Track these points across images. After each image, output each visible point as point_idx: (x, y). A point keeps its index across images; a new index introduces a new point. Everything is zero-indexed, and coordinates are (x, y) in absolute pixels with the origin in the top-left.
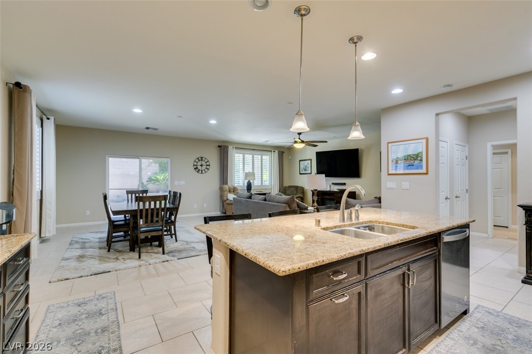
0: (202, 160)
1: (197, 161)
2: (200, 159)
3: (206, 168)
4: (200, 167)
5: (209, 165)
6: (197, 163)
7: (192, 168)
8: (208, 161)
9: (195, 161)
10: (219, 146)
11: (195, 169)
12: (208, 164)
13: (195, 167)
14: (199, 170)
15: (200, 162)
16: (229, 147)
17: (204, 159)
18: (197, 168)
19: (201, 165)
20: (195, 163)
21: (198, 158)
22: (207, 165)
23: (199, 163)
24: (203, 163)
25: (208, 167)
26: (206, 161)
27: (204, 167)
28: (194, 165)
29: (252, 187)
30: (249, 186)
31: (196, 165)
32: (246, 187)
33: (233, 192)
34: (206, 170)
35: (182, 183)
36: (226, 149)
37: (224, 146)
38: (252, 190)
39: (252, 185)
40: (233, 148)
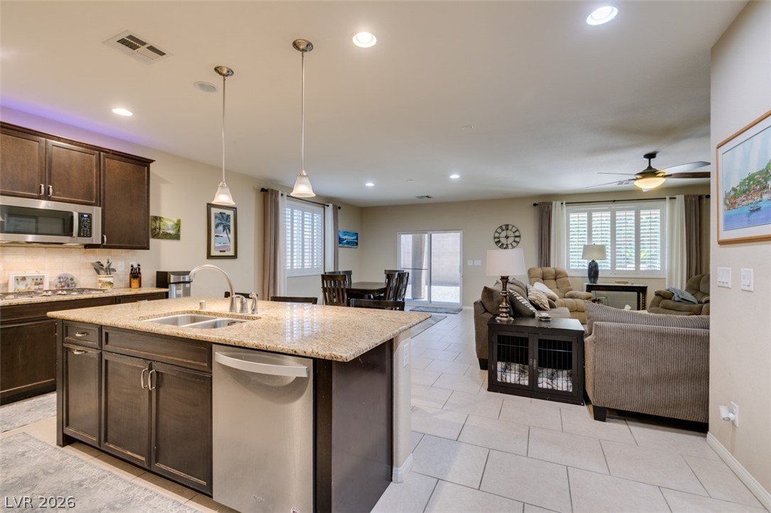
0: (508, 229)
1: (499, 230)
2: (504, 227)
3: (514, 241)
4: (503, 240)
5: (519, 236)
6: (500, 233)
7: (492, 242)
8: (518, 230)
9: (496, 232)
10: (535, 205)
11: (496, 243)
12: (517, 234)
13: (497, 240)
14: (503, 244)
15: (505, 231)
16: (554, 203)
17: (510, 227)
18: (499, 241)
19: (507, 237)
20: (497, 235)
21: (501, 227)
22: (516, 237)
23: (504, 234)
24: (510, 233)
25: (517, 239)
26: (514, 230)
27: (511, 240)
28: (495, 238)
29: (600, 273)
30: (593, 271)
31: (499, 238)
32: (587, 272)
33: (555, 279)
34: (514, 244)
35: (478, 263)
36: (548, 207)
37: (543, 203)
38: (599, 279)
39: (599, 268)
40: (562, 203)
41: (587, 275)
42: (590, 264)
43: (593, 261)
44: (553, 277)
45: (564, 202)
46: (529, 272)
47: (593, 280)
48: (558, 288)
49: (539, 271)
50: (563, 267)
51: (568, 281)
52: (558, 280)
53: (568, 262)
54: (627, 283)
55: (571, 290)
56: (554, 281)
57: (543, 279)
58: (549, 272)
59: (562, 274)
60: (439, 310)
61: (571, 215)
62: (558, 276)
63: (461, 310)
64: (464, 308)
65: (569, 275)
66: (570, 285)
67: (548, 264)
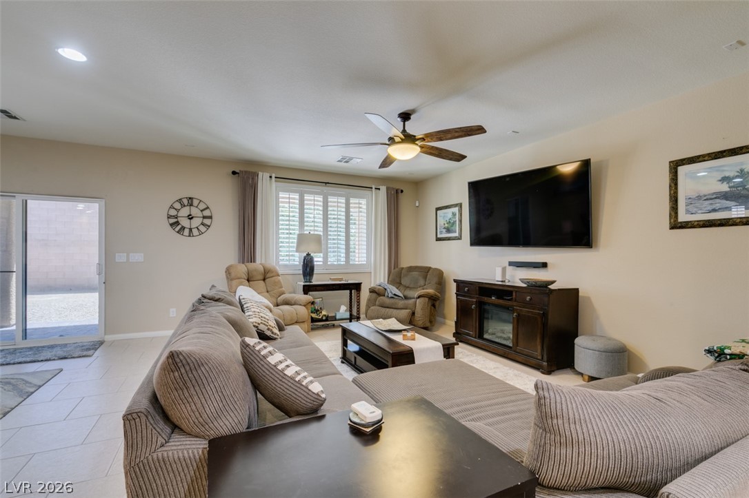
0: (191, 205)
1: (177, 206)
2: (185, 202)
3: (203, 224)
4: (185, 222)
5: (210, 217)
6: (178, 210)
7: (165, 223)
8: (208, 208)
9: (172, 207)
10: (234, 173)
11: (172, 225)
12: (207, 213)
13: (172, 221)
14: (183, 228)
15: (186, 208)
16: (260, 174)
17: (195, 202)
18: (177, 223)
19: (190, 217)
20: (173, 212)
21: (180, 201)
22: (204, 217)
23: (185, 212)
24: (195, 211)
25: (207, 221)
26: (202, 206)
27: (196, 222)
28: (169, 217)
29: (315, 268)
30: (308, 267)
31: (176, 217)
32: (301, 268)
33: (264, 280)
34: (202, 229)
35: (137, 257)
36: (253, 179)
37: (246, 172)
38: (314, 276)
39: (315, 263)
40: (271, 177)
41: (301, 272)
42: (305, 257)
43: (308, 255)
44: (262, 277)
45: (273, 176)
46: (228, 271)
47: (308, 278)
48: (268, 292)
49: (242, 269)
50: (271, 263)
51: (279, 281)
52: (267, 280)
53: (277, 256)
54: (341, 279)
55: (283, 293)
56: (262, 282)
57: (248, 281)
58: (256, 270)
59: (273, 272)
60: (48, 354)
61: (281, 195)
62: (268, 275)
63: (101, 343)
64: (108, 338)
65: (280, 272)
66: (281, 287)
67: (252, 259)
